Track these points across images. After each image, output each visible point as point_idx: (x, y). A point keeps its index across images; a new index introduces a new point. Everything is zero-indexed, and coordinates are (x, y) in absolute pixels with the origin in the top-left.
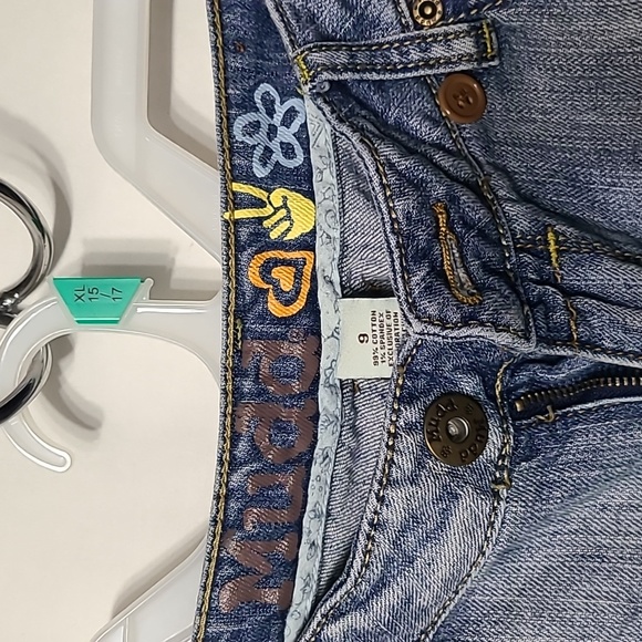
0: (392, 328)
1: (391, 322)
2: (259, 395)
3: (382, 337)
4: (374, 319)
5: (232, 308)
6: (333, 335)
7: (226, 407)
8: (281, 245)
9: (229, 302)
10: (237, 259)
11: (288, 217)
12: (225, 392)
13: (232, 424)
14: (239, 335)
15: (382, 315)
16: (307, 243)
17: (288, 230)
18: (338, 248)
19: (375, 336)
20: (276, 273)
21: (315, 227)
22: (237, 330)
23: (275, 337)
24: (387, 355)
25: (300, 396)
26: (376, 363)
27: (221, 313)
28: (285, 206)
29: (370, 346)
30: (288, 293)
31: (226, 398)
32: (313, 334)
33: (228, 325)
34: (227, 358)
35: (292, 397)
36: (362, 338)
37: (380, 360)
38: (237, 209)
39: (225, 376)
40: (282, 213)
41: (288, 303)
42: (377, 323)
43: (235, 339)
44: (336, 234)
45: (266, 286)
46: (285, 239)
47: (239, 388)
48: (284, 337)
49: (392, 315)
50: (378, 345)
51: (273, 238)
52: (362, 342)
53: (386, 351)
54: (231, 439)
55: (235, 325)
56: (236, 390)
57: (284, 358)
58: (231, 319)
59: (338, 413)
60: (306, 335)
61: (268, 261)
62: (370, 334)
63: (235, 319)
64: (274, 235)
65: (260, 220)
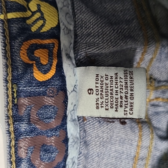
0: (109, 85)
1: (108, 82)
2: (31, 132)
3: (102, 91)
4: (97, 80)
5: (10, 78)
6: (74, 90)
7: (11, 142)
8: (38, 35)
9: (8, 74)
10: (11, 46)
11: (42, 18)
12: (9, 132)
13: (15, 152)
14: (15, 95)
15: (102, 77)
16: (55, 33)
17: (43, 26)
18: (73, 37)
19: (97, 90)
20: (38, 53)
21: (59, 23)
22: (14, 92)
23: (39, 94)
24: (104, 103)
25: (56, 129)
26: (97, 108)
27: (3, 81)
28: (39, 10)
29: (94, 97)
30: (45, 65)
31: (10, 136)
32: (62, 90)
33: (7, 89)
34: (8, 110)
35: (52, 130)
36: (90, 92)
37: (100, 106)
38: (9, 12)
39: (8, 122)
40: (38, 15)
41: (45, 72)
42: (99, 82)
43: (13, 98)
44: (72, 28)
45: (31, 62)
46: (42, 31)
47: (18, 129)
48: (44, 94)
49: (109, 77)
50: (99, 96)
51: (33, 31)
52: (90, 94)
53: (104, 100)
54: (16, 162)
55: (12, 88)
56: (16, 130)
57: (45, 107)
58: (10, 85)
59: (78, 136)
60: (58, 91)
61: (32, 45)
62: (94, 89)
63: (12, 85)
64: (34, 29)
65: (24, 19)
